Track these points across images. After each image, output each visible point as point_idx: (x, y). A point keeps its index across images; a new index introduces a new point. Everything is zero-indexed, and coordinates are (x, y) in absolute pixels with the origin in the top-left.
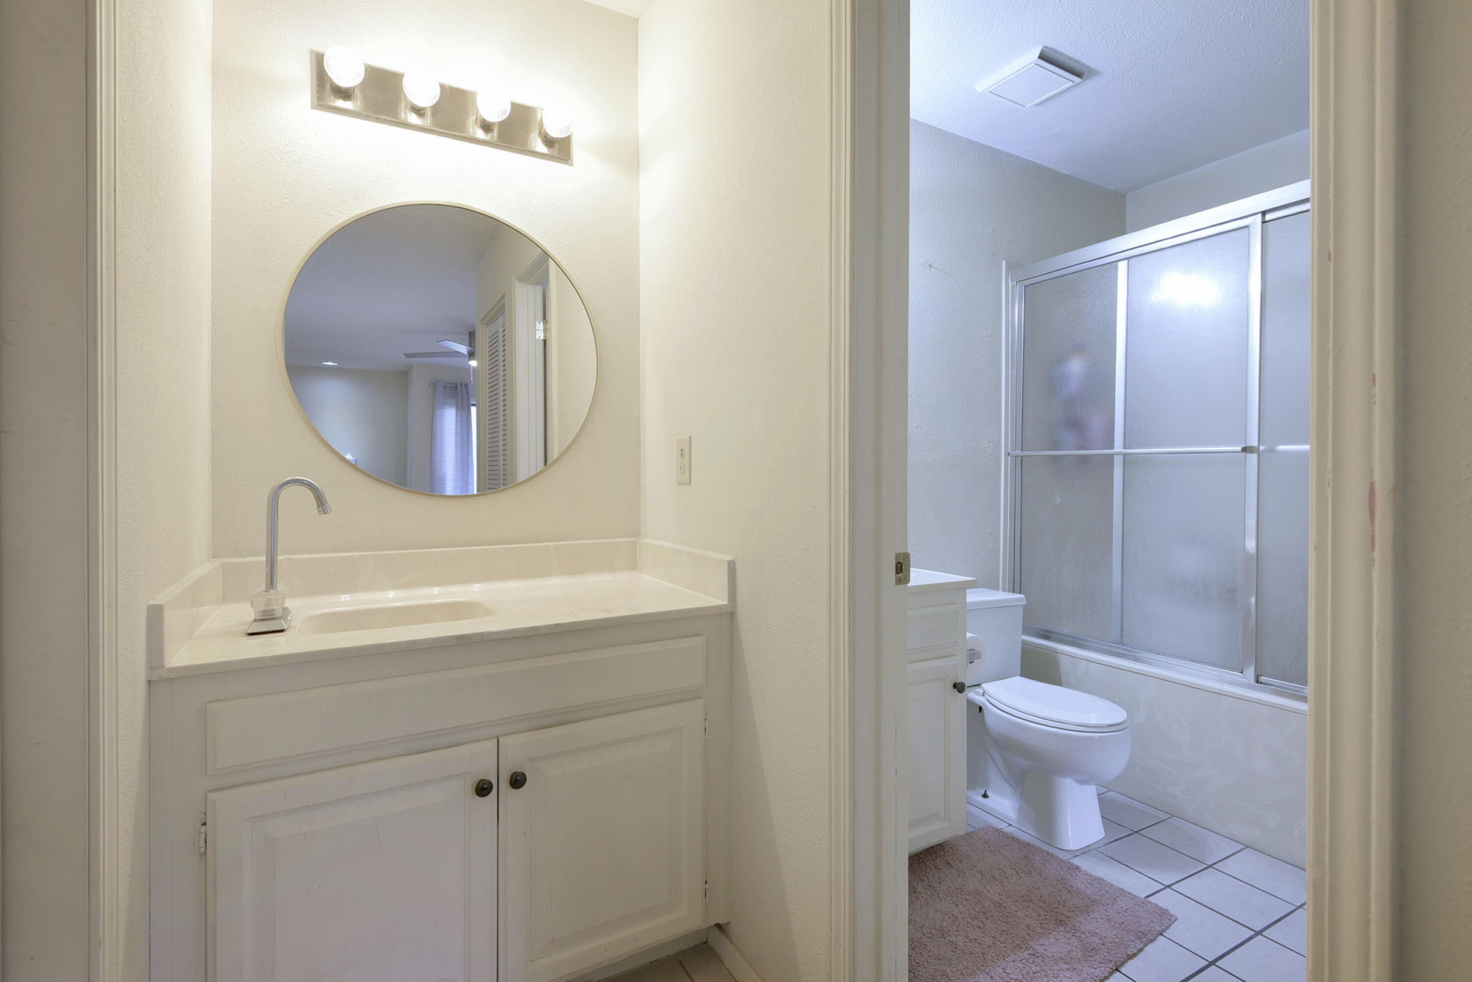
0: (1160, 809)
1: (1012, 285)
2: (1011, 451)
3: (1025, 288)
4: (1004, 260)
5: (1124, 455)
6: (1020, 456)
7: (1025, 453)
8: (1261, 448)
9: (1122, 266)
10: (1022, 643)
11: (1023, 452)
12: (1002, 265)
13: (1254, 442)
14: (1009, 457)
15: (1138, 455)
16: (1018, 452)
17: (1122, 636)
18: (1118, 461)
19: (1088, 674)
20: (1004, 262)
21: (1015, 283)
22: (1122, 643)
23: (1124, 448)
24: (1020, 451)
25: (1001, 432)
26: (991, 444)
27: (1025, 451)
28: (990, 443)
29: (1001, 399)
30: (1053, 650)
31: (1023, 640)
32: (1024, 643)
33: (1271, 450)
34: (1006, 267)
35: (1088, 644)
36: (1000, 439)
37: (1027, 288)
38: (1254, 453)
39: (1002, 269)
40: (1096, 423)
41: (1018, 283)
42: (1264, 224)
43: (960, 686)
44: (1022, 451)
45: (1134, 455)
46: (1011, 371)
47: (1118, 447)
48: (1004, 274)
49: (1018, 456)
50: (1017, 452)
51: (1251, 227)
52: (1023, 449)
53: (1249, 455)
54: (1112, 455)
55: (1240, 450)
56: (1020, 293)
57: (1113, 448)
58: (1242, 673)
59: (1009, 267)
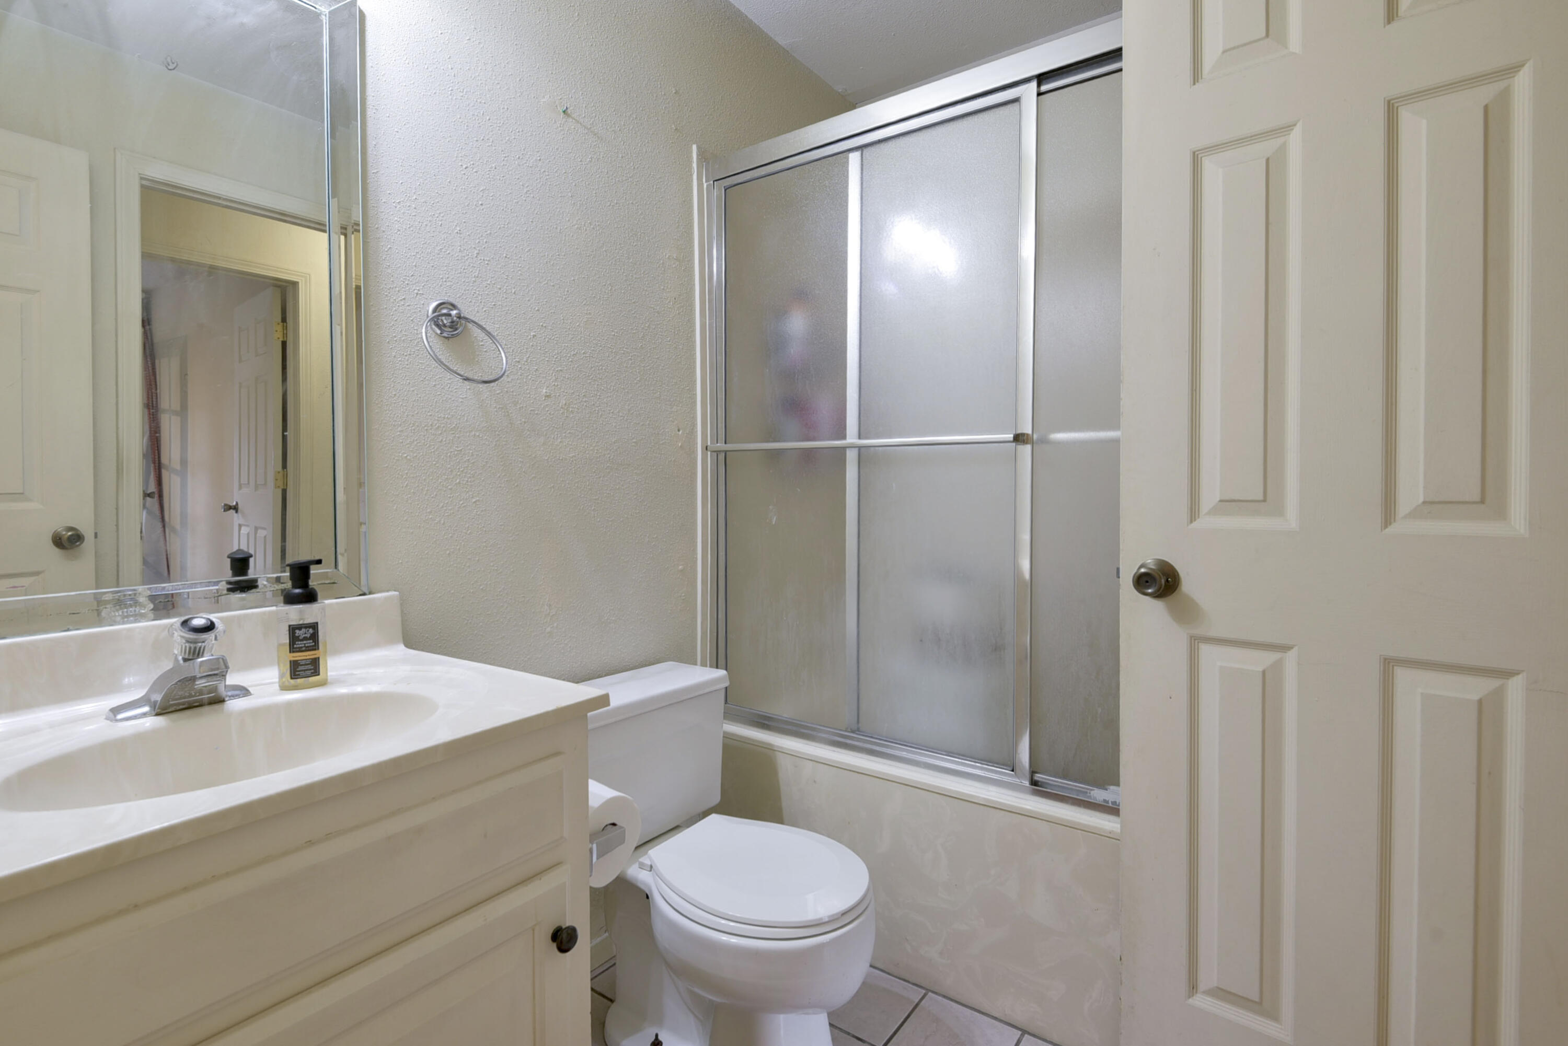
0: (910, 980)
1: (707, 186)
2: (711, 444)
3: (725, 190)
4: (694, 144)
5: (860, 448)
6: (723, 451)
7: (729, 447)
8: (1035, 437)
9: (854, 159)
10: (724, 737)
11: (727, 445)
12: (691, 152)
13: (1028, 430)
14: (709, 453)
15: (877, 448)
16: (721, 446)
17: (858, 722)
18: (851, 457)
19: (815, 781)
20: (694, 147)
21: (712, 182)
22: (857, 731)
23: (860, 438)
24: (724, 445)
25: (695, 413)
26: (681, 432)
27: (729, 443)
28: (679, 431)
29: (695, 362)
30: (769, 747)
31: (725, 733)
32: (727, 736)
33: (1044, 441)
34: (698, 155)
35: (814, 733)
36: (694, 425)
37: (727, 191)
38: (1027, 443)
39: (691, 157)
40: (823, 407)
41: (715, 182)
42: (1041, 97)
43: (564, 936)
44: (725, 443)
45: (872, 449)
46: (709, 320)
47: (851, 437)
48: (695, 165)
49: (720, 451)
50: (718, 444)
51: (1023, 100)
52: (727, 442)
53: (1021, 448)
54: (843, 449)
55: (1012, 439)
56: (719, 198)
57: (844, 437)
58: (1013, 771)
59: (703, 157)
